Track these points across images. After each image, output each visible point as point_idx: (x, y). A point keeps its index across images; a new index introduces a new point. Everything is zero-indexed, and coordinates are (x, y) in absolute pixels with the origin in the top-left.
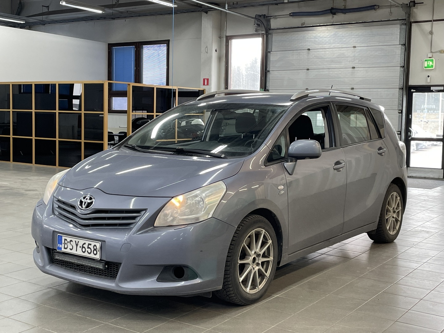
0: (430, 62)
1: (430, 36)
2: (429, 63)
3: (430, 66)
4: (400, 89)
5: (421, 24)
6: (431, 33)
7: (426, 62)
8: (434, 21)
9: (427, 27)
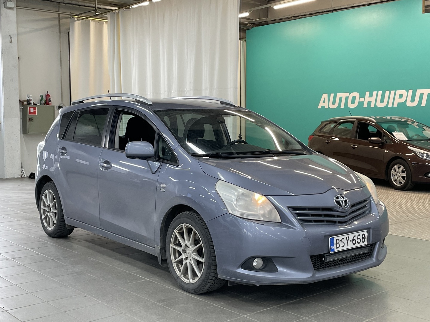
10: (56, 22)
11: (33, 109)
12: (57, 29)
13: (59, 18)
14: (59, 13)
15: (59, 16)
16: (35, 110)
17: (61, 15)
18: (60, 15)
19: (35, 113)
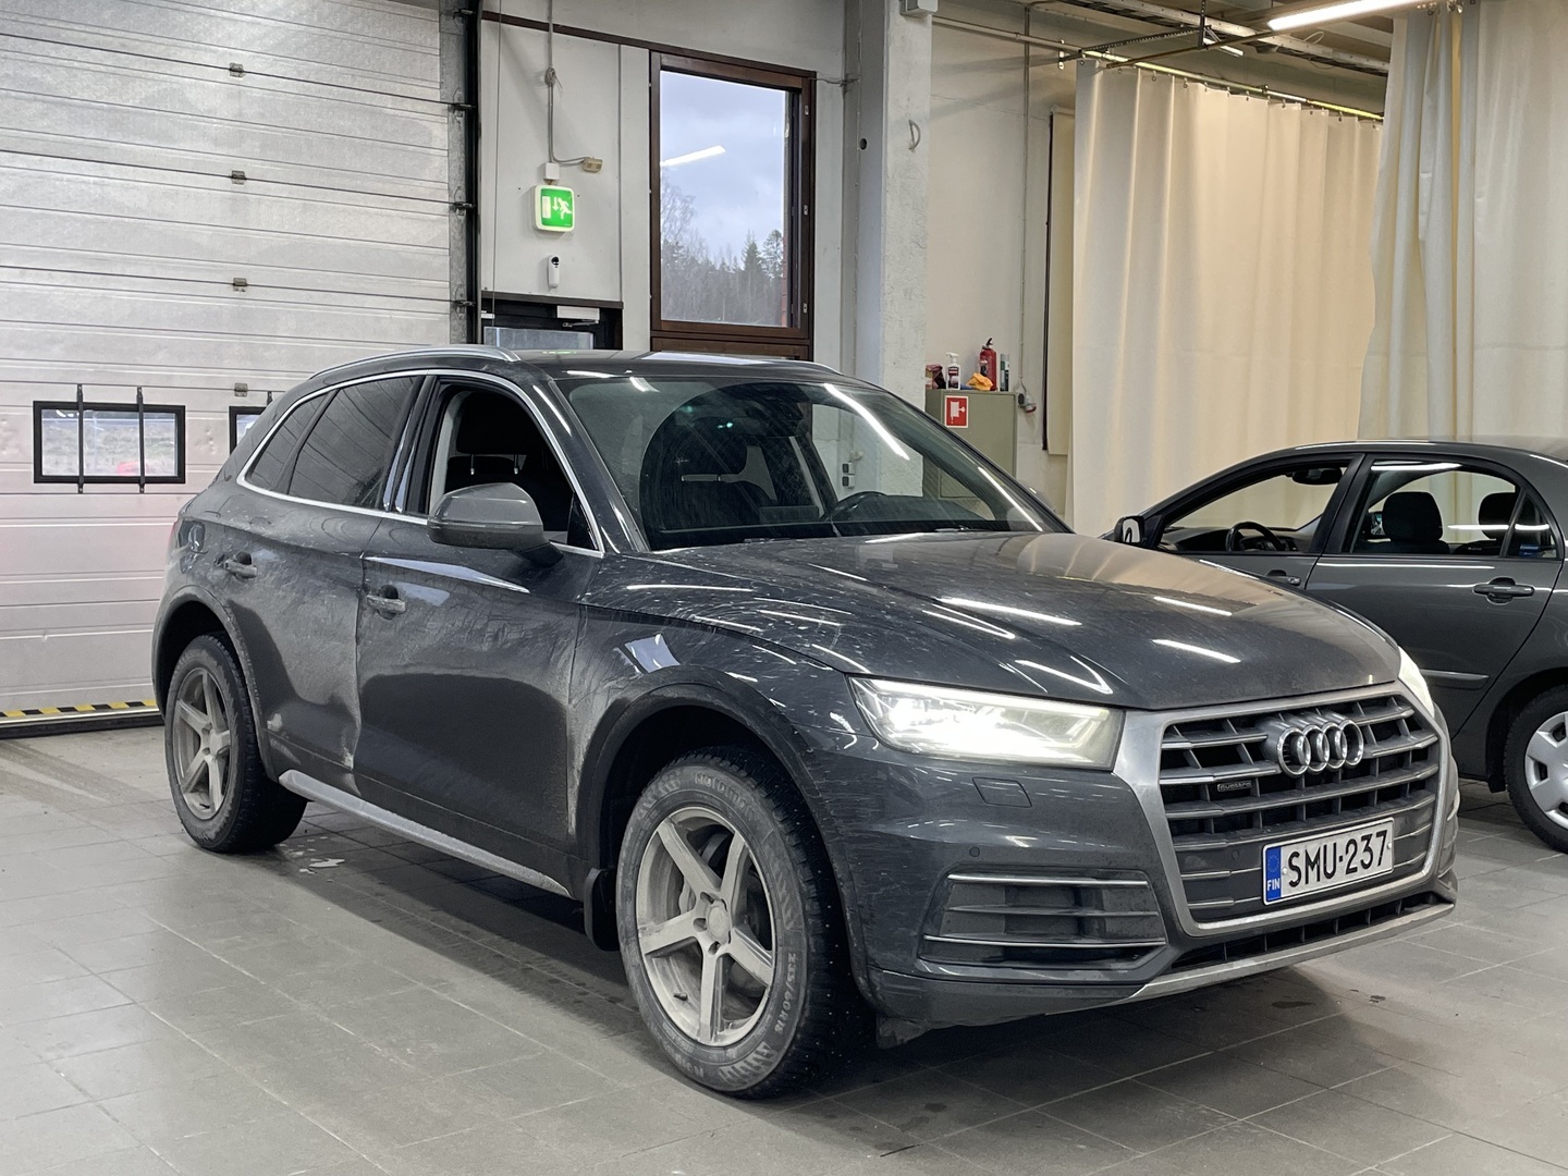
0: (560, 200)
1: (545, 90)
2: (559, 204)
3: (562, 217)
4: (456, 304)
5: (509, 29)
6: (550, 79)
7: (547, 199)
8: (560, 29)
9: (530, 44)
10: (1016, 77)
11: (958, 403)
12: (1017, 104)
13: (1027, 61)
14: (1027, 43)
15: (1027, 51)
16: (963, 410)
17: (1033, 51)
18: (1031, 48)
19: (961, 420)
